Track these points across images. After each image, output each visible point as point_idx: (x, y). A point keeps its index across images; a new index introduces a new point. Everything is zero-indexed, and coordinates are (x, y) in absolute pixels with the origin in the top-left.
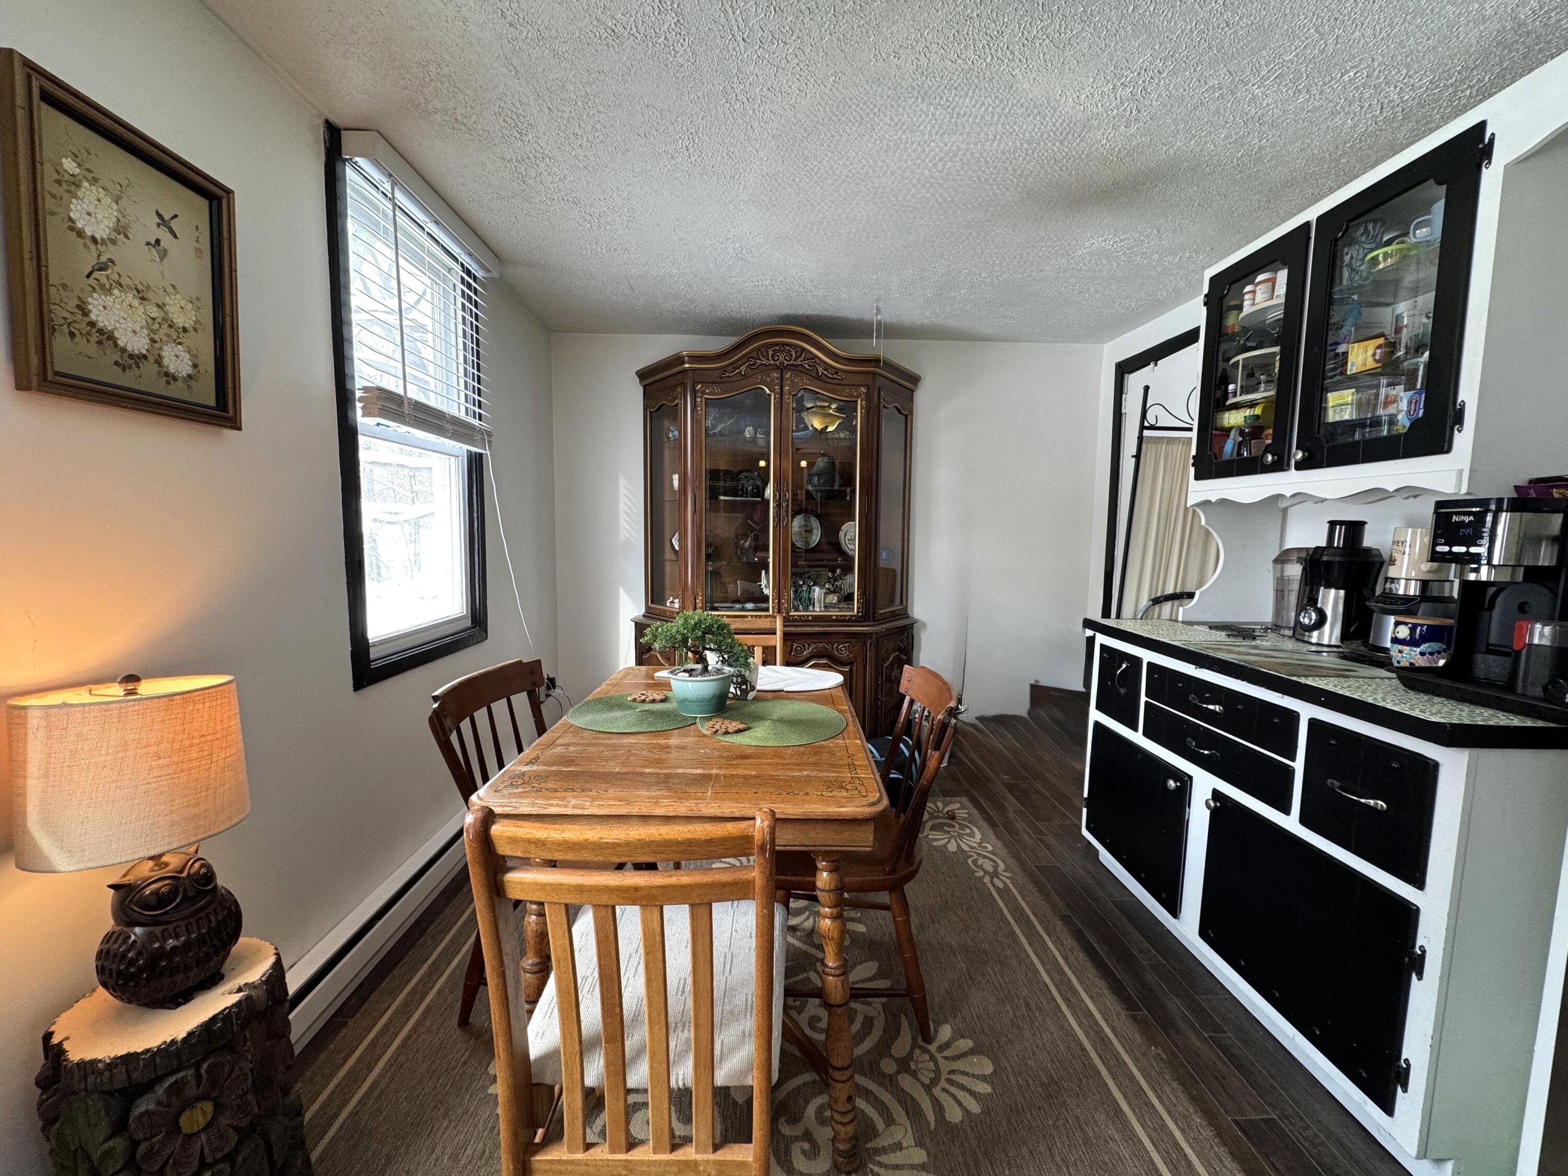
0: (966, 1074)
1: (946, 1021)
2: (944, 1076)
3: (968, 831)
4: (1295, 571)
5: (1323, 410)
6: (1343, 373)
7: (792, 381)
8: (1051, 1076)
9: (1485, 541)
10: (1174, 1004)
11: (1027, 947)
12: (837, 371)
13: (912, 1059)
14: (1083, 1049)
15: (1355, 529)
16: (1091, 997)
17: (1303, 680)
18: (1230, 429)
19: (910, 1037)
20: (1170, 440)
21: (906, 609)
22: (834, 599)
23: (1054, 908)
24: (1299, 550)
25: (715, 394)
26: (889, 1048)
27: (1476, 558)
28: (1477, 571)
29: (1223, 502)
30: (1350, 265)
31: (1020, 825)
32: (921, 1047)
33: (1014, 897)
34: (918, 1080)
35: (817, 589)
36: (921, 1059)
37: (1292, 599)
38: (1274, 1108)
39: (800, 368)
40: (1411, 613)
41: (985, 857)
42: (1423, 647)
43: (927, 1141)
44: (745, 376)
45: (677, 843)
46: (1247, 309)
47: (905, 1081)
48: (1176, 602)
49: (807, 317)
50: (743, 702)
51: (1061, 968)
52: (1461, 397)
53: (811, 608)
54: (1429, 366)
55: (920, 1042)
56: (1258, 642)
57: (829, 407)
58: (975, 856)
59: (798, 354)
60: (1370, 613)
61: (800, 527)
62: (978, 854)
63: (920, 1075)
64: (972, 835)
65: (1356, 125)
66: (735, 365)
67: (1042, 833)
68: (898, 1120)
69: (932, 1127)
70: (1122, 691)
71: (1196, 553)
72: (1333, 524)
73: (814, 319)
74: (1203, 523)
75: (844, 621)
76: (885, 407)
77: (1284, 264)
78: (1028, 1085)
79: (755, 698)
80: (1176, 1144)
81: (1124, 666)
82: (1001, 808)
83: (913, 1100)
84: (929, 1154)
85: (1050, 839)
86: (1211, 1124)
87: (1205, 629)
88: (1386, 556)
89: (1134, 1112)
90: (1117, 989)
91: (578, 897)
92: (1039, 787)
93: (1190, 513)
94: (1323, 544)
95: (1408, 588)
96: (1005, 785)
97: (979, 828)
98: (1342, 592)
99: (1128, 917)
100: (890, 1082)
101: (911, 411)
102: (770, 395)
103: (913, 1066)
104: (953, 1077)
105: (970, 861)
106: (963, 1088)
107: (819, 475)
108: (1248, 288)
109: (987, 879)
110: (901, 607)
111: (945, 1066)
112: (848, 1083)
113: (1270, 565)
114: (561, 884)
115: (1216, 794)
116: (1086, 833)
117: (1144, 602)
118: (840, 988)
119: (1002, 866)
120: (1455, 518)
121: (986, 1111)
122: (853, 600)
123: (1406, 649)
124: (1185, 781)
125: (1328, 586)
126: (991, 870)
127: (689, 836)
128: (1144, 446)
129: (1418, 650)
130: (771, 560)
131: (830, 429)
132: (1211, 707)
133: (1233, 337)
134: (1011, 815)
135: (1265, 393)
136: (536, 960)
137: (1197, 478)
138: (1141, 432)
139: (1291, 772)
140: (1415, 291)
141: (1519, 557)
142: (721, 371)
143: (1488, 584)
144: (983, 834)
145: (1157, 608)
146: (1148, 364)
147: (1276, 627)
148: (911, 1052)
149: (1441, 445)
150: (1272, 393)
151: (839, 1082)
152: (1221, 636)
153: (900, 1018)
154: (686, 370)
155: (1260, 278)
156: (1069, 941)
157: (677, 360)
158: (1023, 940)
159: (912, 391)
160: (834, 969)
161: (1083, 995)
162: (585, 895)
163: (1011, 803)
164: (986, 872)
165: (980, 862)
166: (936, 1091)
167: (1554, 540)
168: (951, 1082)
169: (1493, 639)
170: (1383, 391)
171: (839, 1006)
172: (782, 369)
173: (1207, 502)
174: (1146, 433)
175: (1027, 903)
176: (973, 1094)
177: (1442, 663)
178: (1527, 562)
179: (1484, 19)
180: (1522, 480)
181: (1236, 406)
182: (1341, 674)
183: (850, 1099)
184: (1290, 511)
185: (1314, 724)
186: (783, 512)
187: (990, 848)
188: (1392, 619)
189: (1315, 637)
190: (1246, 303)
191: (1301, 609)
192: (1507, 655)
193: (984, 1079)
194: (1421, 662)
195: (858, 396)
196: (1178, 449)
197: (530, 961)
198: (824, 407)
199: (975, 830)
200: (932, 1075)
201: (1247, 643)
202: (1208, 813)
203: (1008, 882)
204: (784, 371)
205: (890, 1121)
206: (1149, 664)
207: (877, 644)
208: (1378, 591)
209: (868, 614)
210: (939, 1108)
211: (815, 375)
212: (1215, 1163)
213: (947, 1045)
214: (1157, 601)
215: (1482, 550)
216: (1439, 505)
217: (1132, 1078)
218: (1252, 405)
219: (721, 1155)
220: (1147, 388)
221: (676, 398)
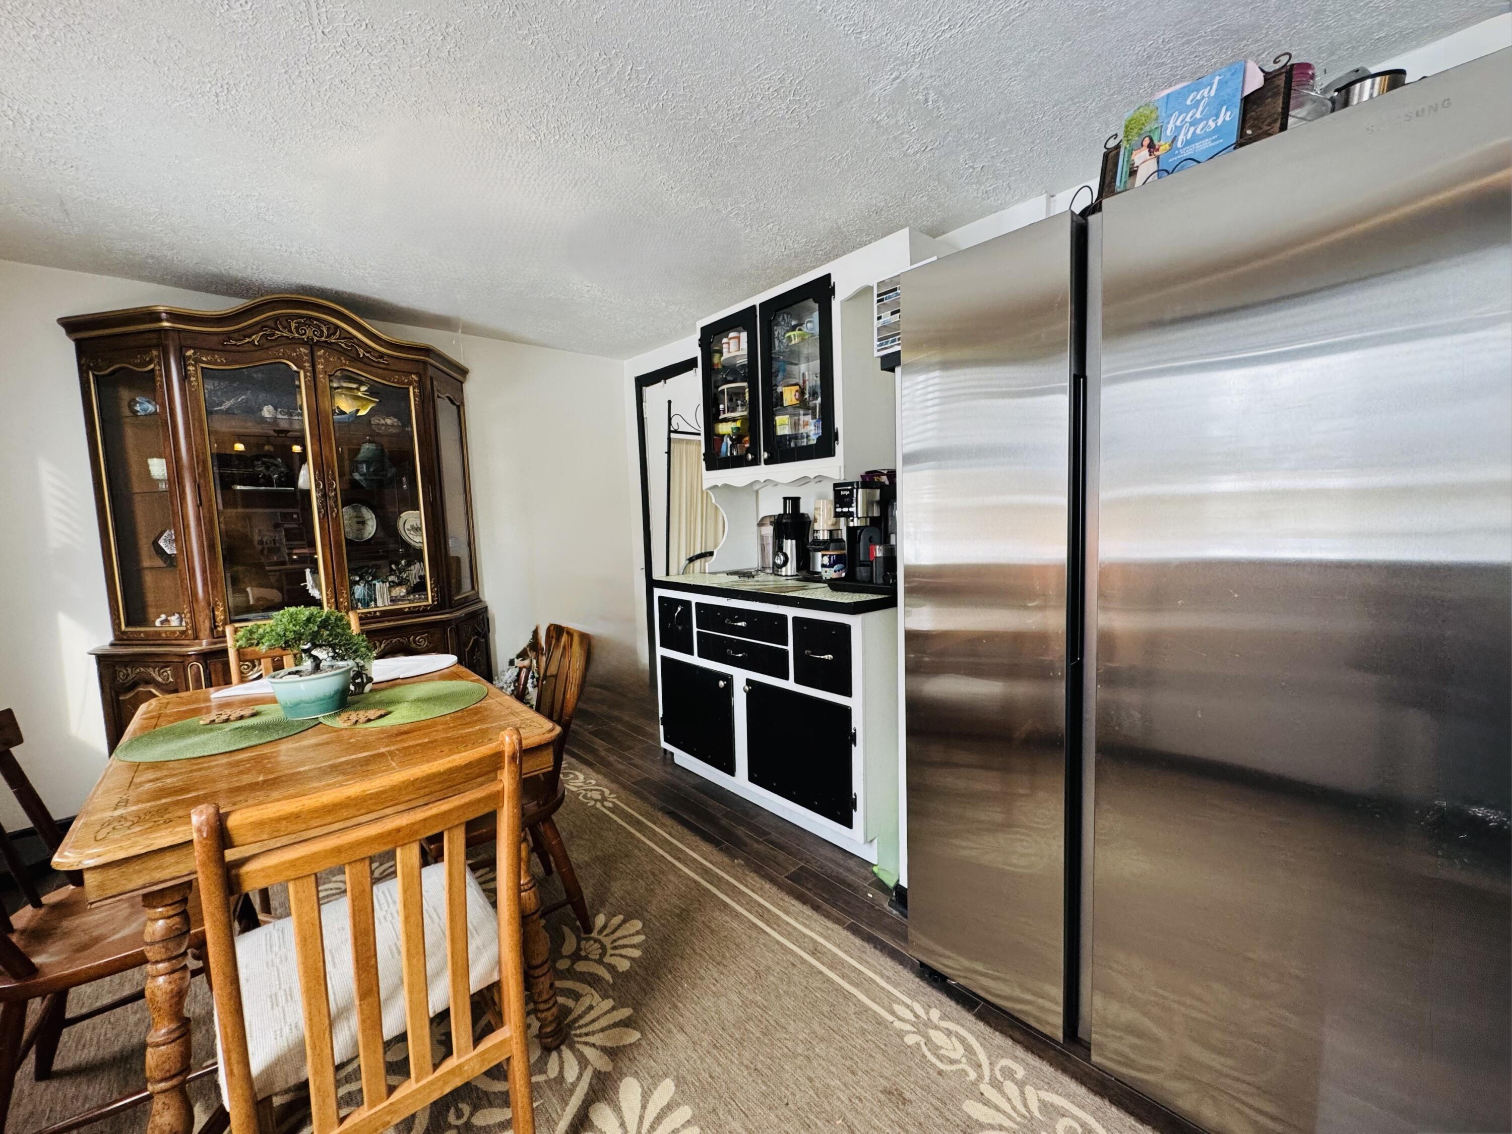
0: (625, 937)
1: (598, 913)
2: (609, 946)
3: (572, 776)
4: (769, 530)
5: (774, 426)
6: (782, 405)
7: (325, 358)
8: (680, 907)
9: (854, 505)
10: (741, 831)
11: (643, 838)
12: (382, 355)
13: (581, 949)
14: (696, 882)
15: (796, 501)
16: (692, 849)
17: (787, 594)
18: (723, 436)
19: (574, 937)
20: (688, 442)
21: (478, 593)
22: (401, 591)
23: (653, 805)
24: (770, 516)
25: (215, 363)
26: (560, 952)
27: (851, 514)
28: (852, 521)
29: (726, 486)
30: (778, 338)
31: (612, 759)
32: (585, 939)
33: (623, 809)
34: (590, 960)
35: (378, 585)
36: (587, 946)
37: (770, 549)
38: (801, 860)
39: (335, 347)
40: (827, 549)
41: (592, 790)
42: (836, 567)
43: (611, 993)
44: (260, 347)
45: (440, 774)
46: (726, 355)
47: (581, 967)
48: (703, 560)
49: (337, 292)
50: (362, 696)
51: (669, 841)
52: (836, 426)
53: (373, 603)
54: (822, 405)
55: (583, 935)
56: (756, 579)
57: (358, 389)
58: (584, 792)
59: (331, 332)
60: (808, 551)
61: (350, 519)
62: (585, 790)
63: (590, 956)
64: (576, 778)
65: (773, 254)
66: (244, 333)
67: (631, 759)
68: (584, 993)
69: (611, 981)
70: (680, 628)
71: (711, 522)
72: (785, 499)
73: (346, 296)
74: (714, 501)
75: (418, 612)
76: (439, 397)
77: (745, 329)
78: (668, 921)
79: (371, 691)
80: (760, 905)
81: (679, 609)
82: (594, 752)
83: (591, 974)
84: (614, 1000)
85: (637, 761)
86: (774, 884)
87: (725, 575)
88: (812, 518)
89: (734, 901)
90: (706, 837)
91: (335, 859)
92: (620, 727)
93: (705, 494)
94: (782, 512)
95: (823, 536)
96: (591, 733)
97: (581, 771)
98: (794, 542)
99: (703, 792)
100: (570, 974)
101: (463, 403)
102: (298, 373)
103: (583, 953)
104: (616, 944)
105: (580, 797)
106: (625, 946)
107: (368, 462)
108: (725, 340)
109: (599, 805)
110: (473, 592)
111: (607, 941)
112: (548, 975)
113: (756, 527)
114: (315, 853)
115: (749, 682)
116: (665, 745)
117: (684, 562)
118: (533, 899)
119: (607, 792)
120: (842, 493)
121: (646, 951)
122: (425, 589)
123: (828, 569)
124: (729, 679)
125: (787, 539)
126: (599, 797)
127: (450, 765)
128: (672, 445)
129: (833, 569)
130: (320, 556)
131: (362, 413)
132: (739, 624)
133: (718, 371)
134: (603, 753)
135: (741, 412)
136: (173, 1026)
137: (708, 469)
138: (669, 435)
139: (786, 653)
140: (808, 359)
141: (867, 513)
142: (221, 337)
143: (858, 528)
144: (585, 774)
145: (691, 565)
146: (660, 381)
147: (763, 569)
148: (579, 943)
149: (830, 453)
150: (745, 413)
151: (541, 976)
152: (736, 578)
153: (561, 929)
154: (165, 330)
155: (732, 335)
156: (669, 822)
157: (151, 315)
158: (638, 835)
159: (462, 383)
160: (526, 884)
161: (687, 850)
162: (343, 855)
163: (600, 744)
164: (596, 800)
165: (589, 795)
166: (607, 960)
167: (878, 503)
168: (615, 948)
169: (862, 558)
170: (802, 417)
171: (534, 914)
172: (312, 346)
173: (715, 487)
174: (673, 435)
175: (634, 810)
176: (633, 946)
177: (844, 575)
178: (870, 515)
179: (826, 220)
180: (863, 473)
181: (726, 420)
182: (803, 588)
183: (552, 985)
184: (760, 492)
185: (795, 619)
186: (330, 503)
187: (593, 782)
188: (819, 554)
189: (784, 571)
190: (725, 350)
191: (775, 554)
192: (867, 565)
193: (638, 933)
194: (835, 576)
195: (410, 383)
196: (693, 448)
197: (163, 1031)
198: (352, 389)
199: (577, 773)
200: (600, 951)
201: (751, 579)
202: (745, 695)
203: (614, 800)
204: (316, 348)
205: (577, 996)
206: (697, 604)
207: (457, 631)
208: (810, 540)
209: (445, 601)
210: (611, 968)
211: (354, 356)
212: (781, 903)
213: (605, 927)
214: (691, 560)
215: (853, 509)
216: (835, 485)
217: (728, 883)
218: (734, 420)
219: (482, 1047)
220: (670, 402)
221: (150, 362)
